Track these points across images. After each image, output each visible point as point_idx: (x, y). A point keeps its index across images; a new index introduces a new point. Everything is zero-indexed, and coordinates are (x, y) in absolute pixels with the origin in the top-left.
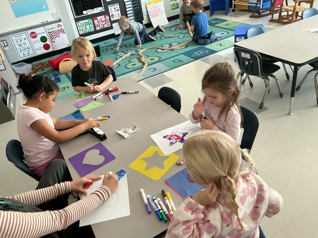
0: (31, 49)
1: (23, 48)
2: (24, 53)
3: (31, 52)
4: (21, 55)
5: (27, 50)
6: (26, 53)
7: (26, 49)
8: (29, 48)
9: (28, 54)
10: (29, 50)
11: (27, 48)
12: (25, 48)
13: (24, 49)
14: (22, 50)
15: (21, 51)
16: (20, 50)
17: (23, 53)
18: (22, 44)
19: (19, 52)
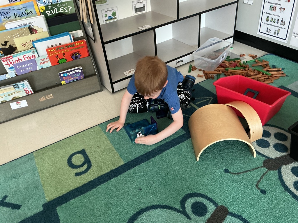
0: (286, 26)
1: (274, 17)
2: (271, 28)
3: (282, 34)
4: (264, 29)
5: (279, 25)
6: (273, 29)
7: (277, 22)
8: (283, 23)
9: (275, 33)
10: (282, 26)
11: (280, 21)
12: (277, 18)
13: (275, 20)
14: (270, 19)
15: (267, 20)
16: (268, 17)
17: (268, 26)
18: (278, 7)
19: (264, 20)
